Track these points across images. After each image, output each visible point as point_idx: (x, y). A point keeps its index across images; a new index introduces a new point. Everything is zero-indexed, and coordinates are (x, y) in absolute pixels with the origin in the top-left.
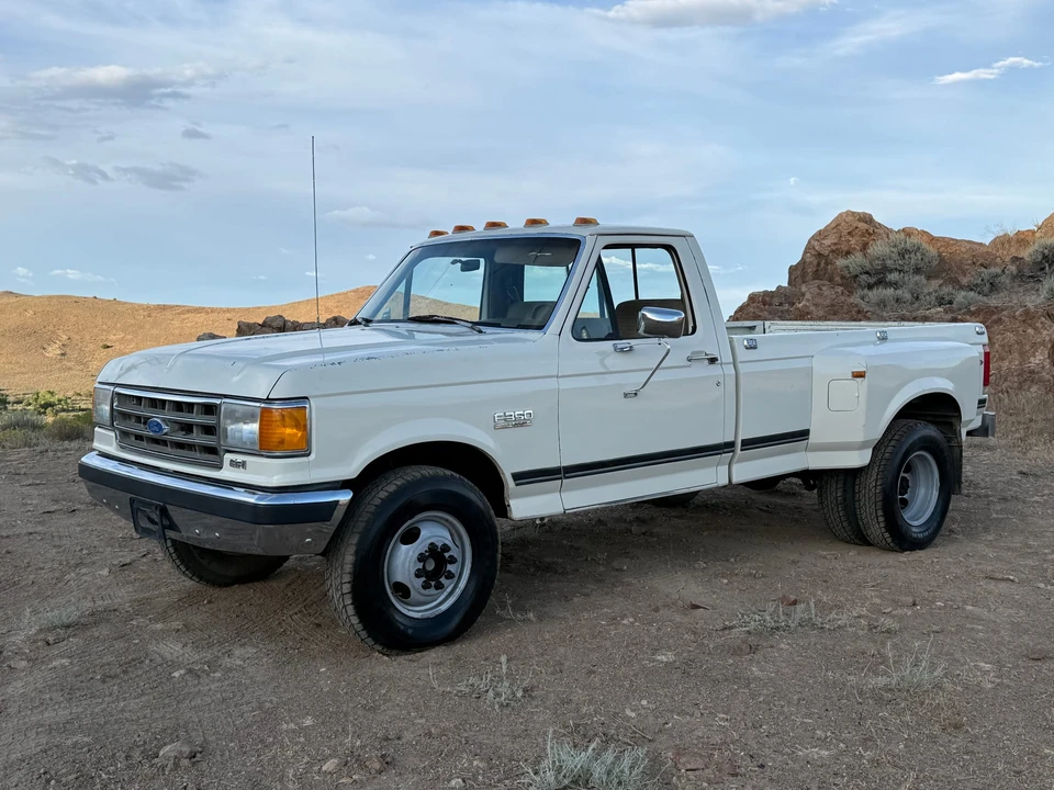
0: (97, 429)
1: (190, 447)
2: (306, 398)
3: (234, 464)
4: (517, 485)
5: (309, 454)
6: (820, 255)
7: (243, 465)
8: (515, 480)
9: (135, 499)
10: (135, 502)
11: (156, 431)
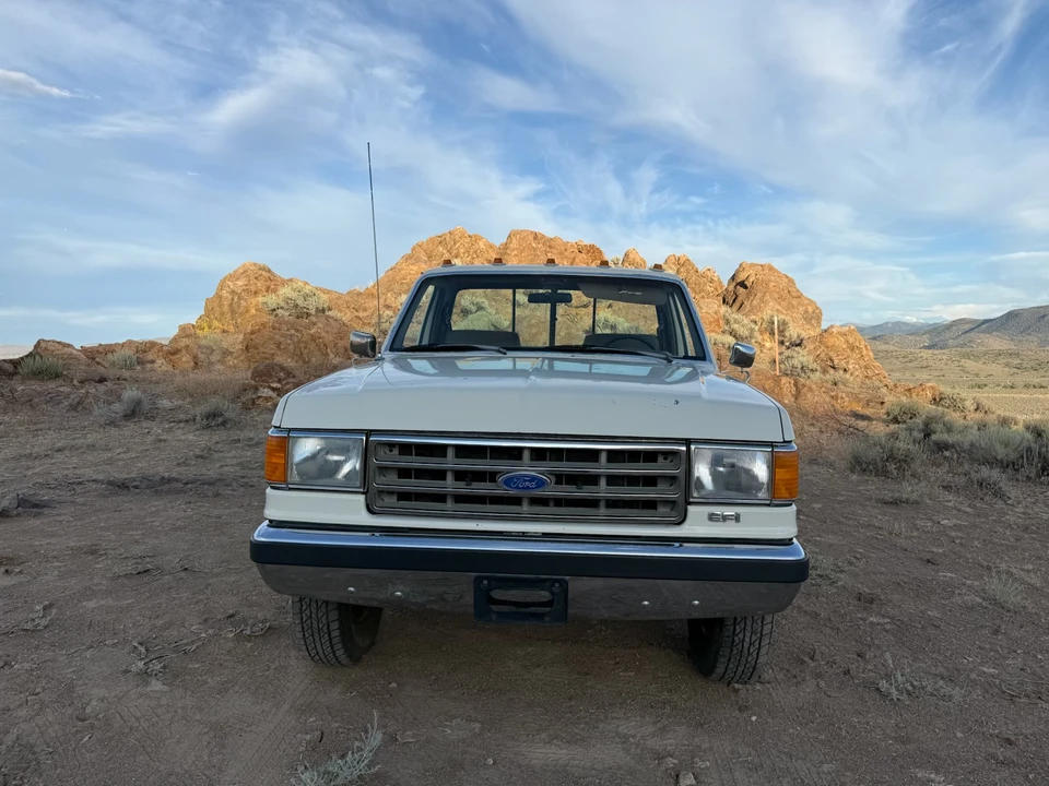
0: (269, 490)
1: (593, 503)
6: (233, 292)
7: (737, 518)
9: (486, 578)
10: (485, 582)
11: (528, 488)
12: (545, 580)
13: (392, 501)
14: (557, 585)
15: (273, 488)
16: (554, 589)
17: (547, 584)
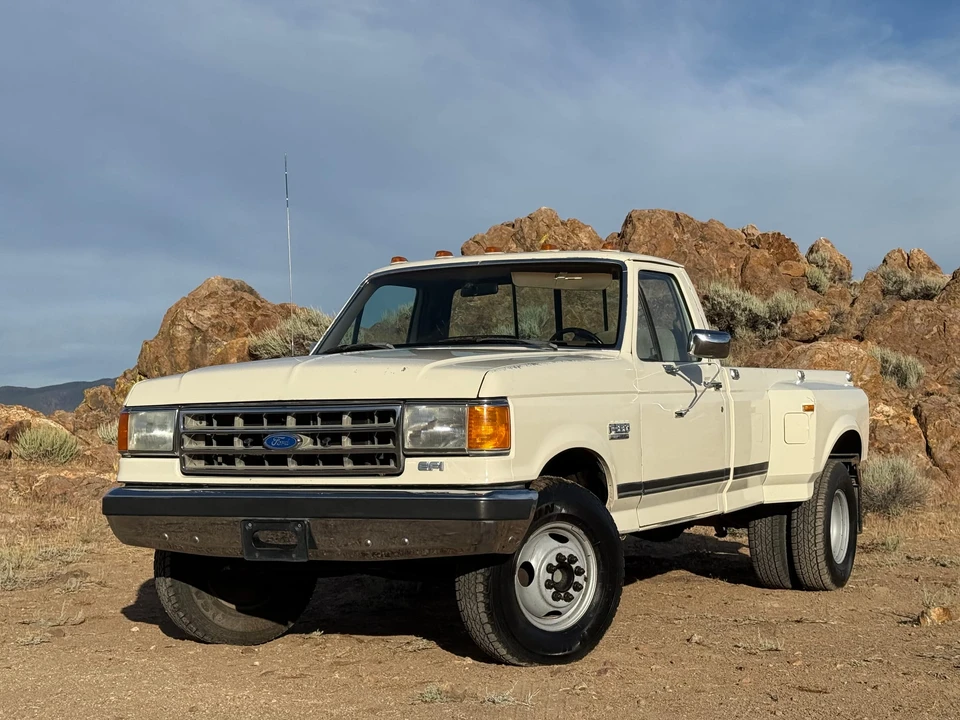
1: (337, 459)
2: (505, 398)
3: (422, 467)
4: (620, 497)
5: (507, 454)
7: (440, 467)
8: (619, 492)
9: (250, 521)
10: (250, 525)
11: (283, 446)
12: (288, 522)
13: (201, 465)
14: (299, 525)
15: (123, 457)
16: (297, 529)
17: (292, 524)
